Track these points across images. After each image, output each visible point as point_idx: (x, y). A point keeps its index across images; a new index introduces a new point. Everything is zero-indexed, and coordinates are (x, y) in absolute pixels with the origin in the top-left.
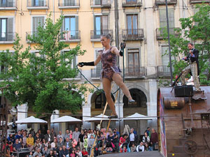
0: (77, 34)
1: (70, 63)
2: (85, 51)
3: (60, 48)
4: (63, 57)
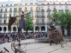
0: (33, 16)
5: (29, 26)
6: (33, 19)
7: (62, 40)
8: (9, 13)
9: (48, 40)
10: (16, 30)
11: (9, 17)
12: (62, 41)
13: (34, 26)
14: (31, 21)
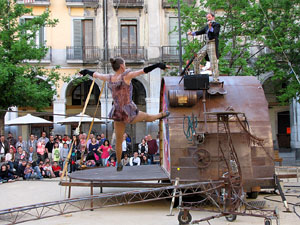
2: (56, 21)
3: (18, 13)
4: (24, 27)
7: (274, 184)
9: (166, 181)
12: (274, 193)
13: (58, 79)
14: (31, 36)
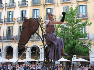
0: (86, 15)
1: (82, 29)
5: (75, 44)
6: (87, 22)
8: (20, 7)
10: (39, 54)
11: (19, 19)
13: (91, 45)
14: (81, 30)
